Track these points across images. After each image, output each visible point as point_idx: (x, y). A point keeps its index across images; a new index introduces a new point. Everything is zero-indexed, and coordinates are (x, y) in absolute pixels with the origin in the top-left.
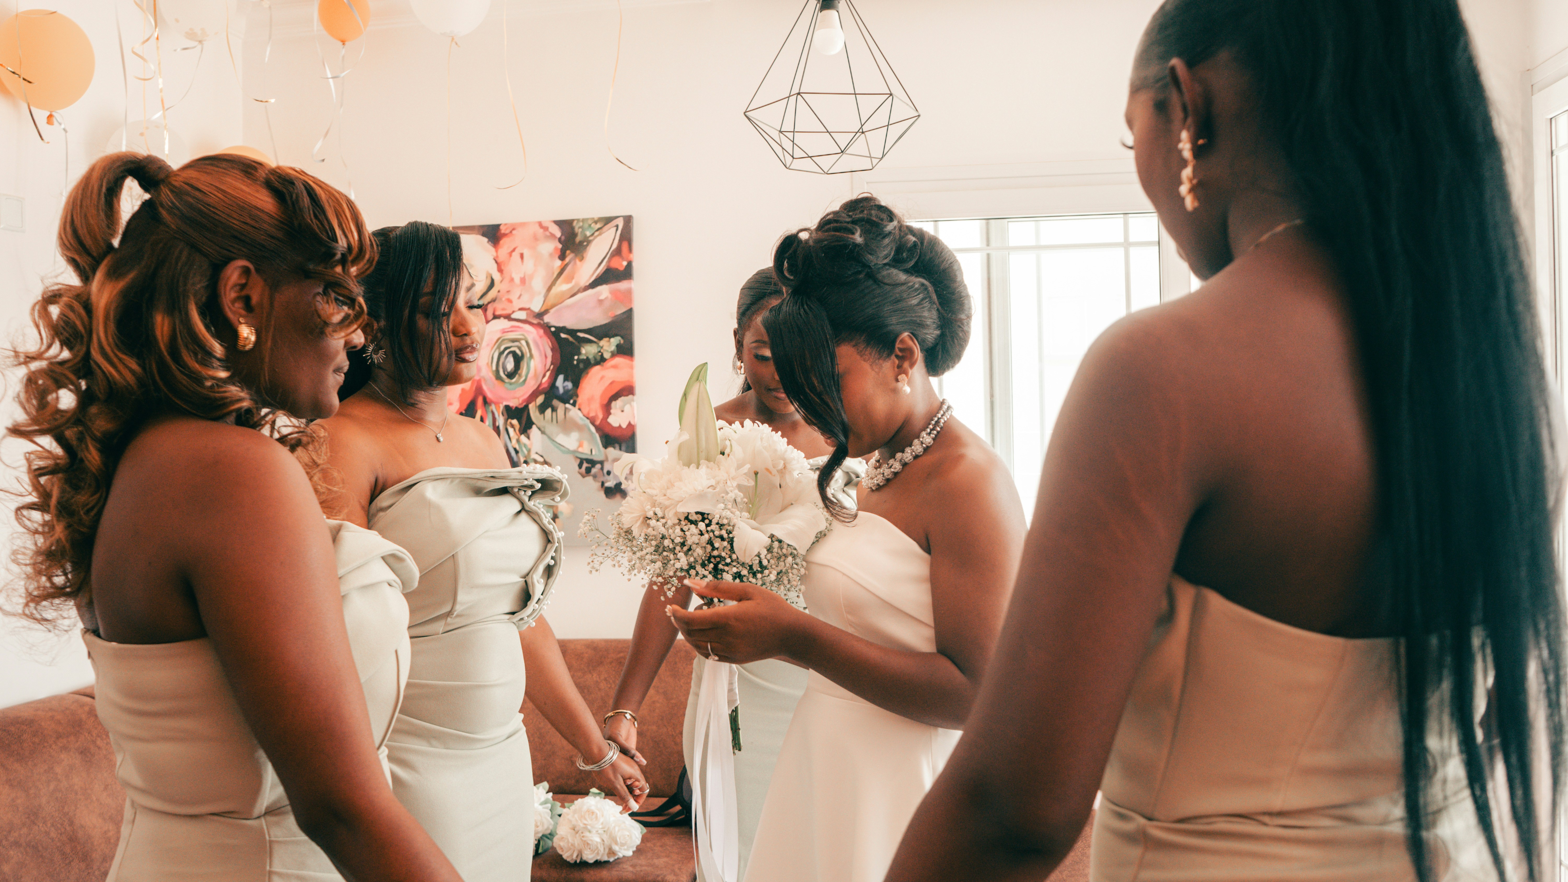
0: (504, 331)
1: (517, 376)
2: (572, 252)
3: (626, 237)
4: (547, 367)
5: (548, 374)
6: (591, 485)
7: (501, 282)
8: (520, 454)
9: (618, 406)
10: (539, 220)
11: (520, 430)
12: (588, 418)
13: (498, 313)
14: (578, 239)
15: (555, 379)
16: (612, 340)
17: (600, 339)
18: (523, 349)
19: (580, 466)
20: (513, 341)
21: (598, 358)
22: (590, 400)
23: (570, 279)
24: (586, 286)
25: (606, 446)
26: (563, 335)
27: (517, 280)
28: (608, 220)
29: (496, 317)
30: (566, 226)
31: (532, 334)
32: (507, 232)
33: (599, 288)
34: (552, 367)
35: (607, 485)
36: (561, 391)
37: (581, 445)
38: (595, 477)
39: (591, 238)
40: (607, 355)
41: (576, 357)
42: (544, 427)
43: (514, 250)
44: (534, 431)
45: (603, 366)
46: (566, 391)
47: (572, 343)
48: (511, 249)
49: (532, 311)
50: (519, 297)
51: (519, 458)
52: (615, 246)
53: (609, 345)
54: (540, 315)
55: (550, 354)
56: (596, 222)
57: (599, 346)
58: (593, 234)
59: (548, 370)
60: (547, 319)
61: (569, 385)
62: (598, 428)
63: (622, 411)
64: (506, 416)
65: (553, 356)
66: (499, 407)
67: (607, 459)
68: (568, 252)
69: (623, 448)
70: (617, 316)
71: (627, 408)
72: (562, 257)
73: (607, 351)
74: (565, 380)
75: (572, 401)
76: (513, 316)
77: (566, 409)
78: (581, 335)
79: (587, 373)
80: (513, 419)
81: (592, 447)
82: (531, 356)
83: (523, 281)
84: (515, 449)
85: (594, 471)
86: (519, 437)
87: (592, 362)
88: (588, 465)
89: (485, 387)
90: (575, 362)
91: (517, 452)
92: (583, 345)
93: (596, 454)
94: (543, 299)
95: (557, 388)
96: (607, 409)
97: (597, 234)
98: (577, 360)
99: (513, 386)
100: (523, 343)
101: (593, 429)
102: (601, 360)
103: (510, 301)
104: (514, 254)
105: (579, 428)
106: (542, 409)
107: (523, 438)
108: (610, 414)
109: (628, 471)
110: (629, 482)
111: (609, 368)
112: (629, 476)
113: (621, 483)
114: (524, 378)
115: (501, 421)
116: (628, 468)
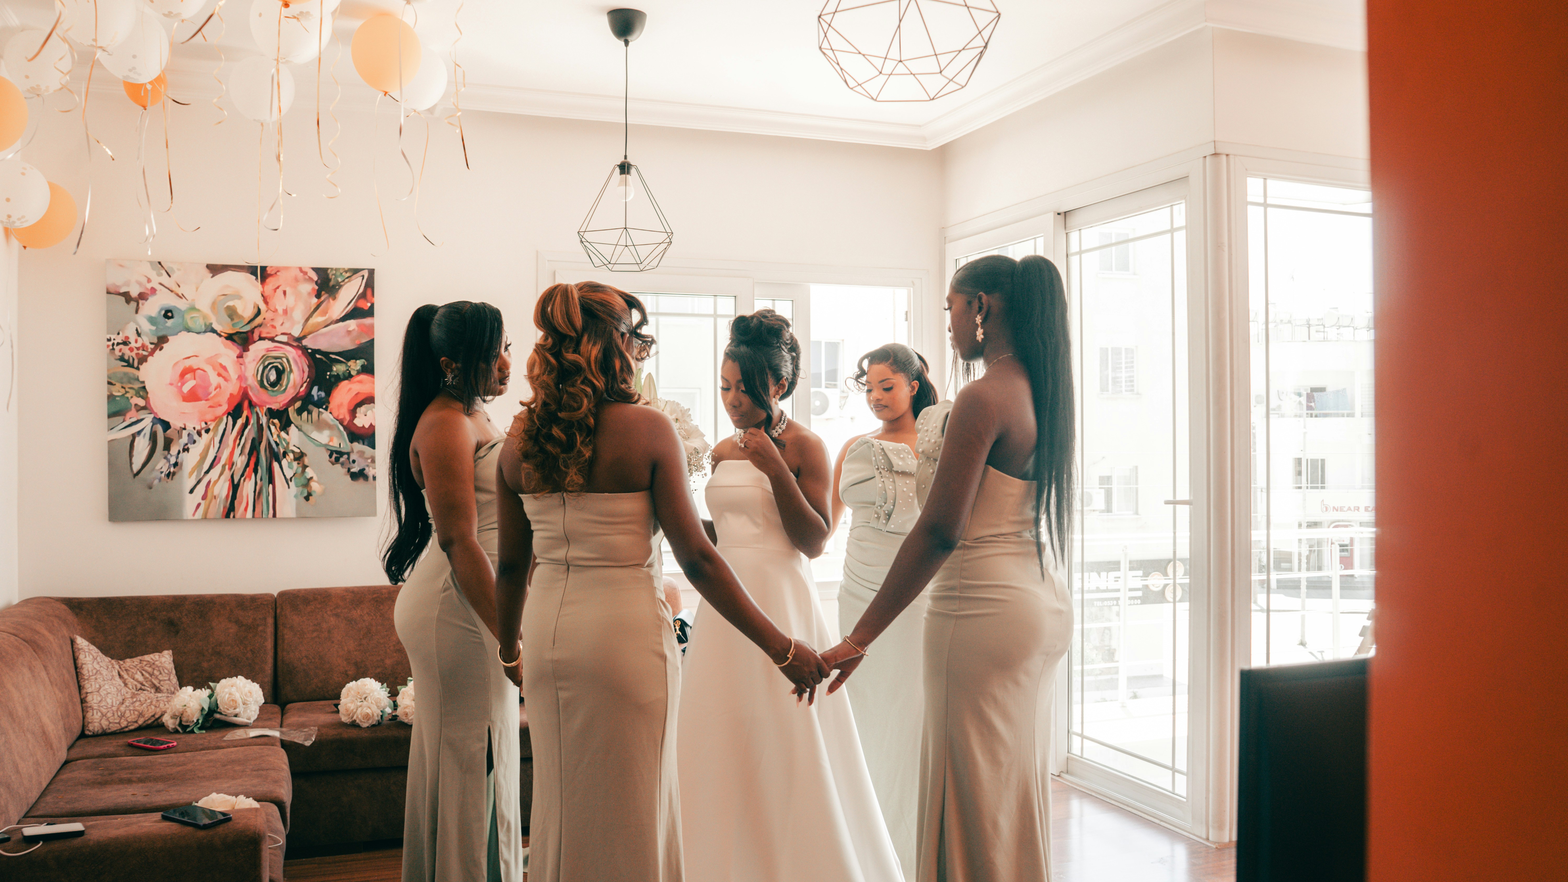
0: (268, 350)
1: (279, 385)
2: (327, 293)
3: (370, 284)
4: (305, 379)
5: (305, 385)
6: (339, 470)
7: (267, 311)
8: (280, 447)
9: (362, 412)
10: (300, 266)
11: (280, 428)
12: (337, 420)
13: (263, 335)
14: (332, 283)
15: (311, 389)
16: (358, 361)
17: (348, 360)
18: (284, 364)
19: (331, 456)
20: (276, 358)
21: (347, 375)
22: (340, 406)
23: (325, 313)
24: (337, 320)
25: (351, 441)
26: (318, 356)
27: (280, 311)
28: (355, 271)
29: (261, 339)
30: (323, 273)
31: (292, 353)
32: (273, 273)
33: (348, 322)
34: (308, 380)
35: (352, 470)
36: (316, 398)
37: (331, 440)
38: (342, 464)
39: (342, 284)
40: (353, 373)
41: (328, 373)
42: (301, 426)
43: (278, 287)
44: (293, 429)
45: (350, 381)
46: (320, 399)
47: (325, 361)
48: (276, 287)
49: (293, 336)
50: (282, 324)
51: (279, 449)
52: (361, 291)
53: (356, 365)
54: (299, 339)
55: (306, 369)
56: (346, 272)
57: (347, 365)
58: (344, 281)
59: (305, 382)
60: (305, 342)
61: (323, 394)
62: (345, 428)
63: (366, 415)
64: (269, 417)
65: (309, 372)
66: (263, 409)
67: (353, 451)
68: (323, 292)
69: (366, 443)
70: (361, 344)
71: (369, 413)
72: (318, 296)
73: (354, 370)
74: (319, 390)
75: (324, 407)
76: (276, 339)
77: (319, 412)
78: (333, 356)
79: (338, 386)
80: (274, 419)
81: (340, 441)
82: (291, 371)
83: (285, 312)
84: (276, 442)
85: (342, 460)
86: (279, 433)
87: (342, 377)
88: (337, 456)
89: (250, 393)
90: (328, 377)
91: (277, 444)
92: (334, 364)
93: (343, 447)
94: (302, 327)
95: (313, 396)
96: (353, 413)
97: (346, 280)
98: (329, 375)
99: (275, 393)
100: (285, 360)
101: (341, 428)
102: (348, 376)
103: (274, 327)
104: (277, 290)
105: (330, 427)
106: (299, 412)
107: (283, 434)
108: (356, 417)
109: (369, 461)
110: (371, 468)
111: (355, 382)
112: (371, 464)
113: (364, 469)
114: (284, 387)
115: (264, 420)
116: (369, 458)
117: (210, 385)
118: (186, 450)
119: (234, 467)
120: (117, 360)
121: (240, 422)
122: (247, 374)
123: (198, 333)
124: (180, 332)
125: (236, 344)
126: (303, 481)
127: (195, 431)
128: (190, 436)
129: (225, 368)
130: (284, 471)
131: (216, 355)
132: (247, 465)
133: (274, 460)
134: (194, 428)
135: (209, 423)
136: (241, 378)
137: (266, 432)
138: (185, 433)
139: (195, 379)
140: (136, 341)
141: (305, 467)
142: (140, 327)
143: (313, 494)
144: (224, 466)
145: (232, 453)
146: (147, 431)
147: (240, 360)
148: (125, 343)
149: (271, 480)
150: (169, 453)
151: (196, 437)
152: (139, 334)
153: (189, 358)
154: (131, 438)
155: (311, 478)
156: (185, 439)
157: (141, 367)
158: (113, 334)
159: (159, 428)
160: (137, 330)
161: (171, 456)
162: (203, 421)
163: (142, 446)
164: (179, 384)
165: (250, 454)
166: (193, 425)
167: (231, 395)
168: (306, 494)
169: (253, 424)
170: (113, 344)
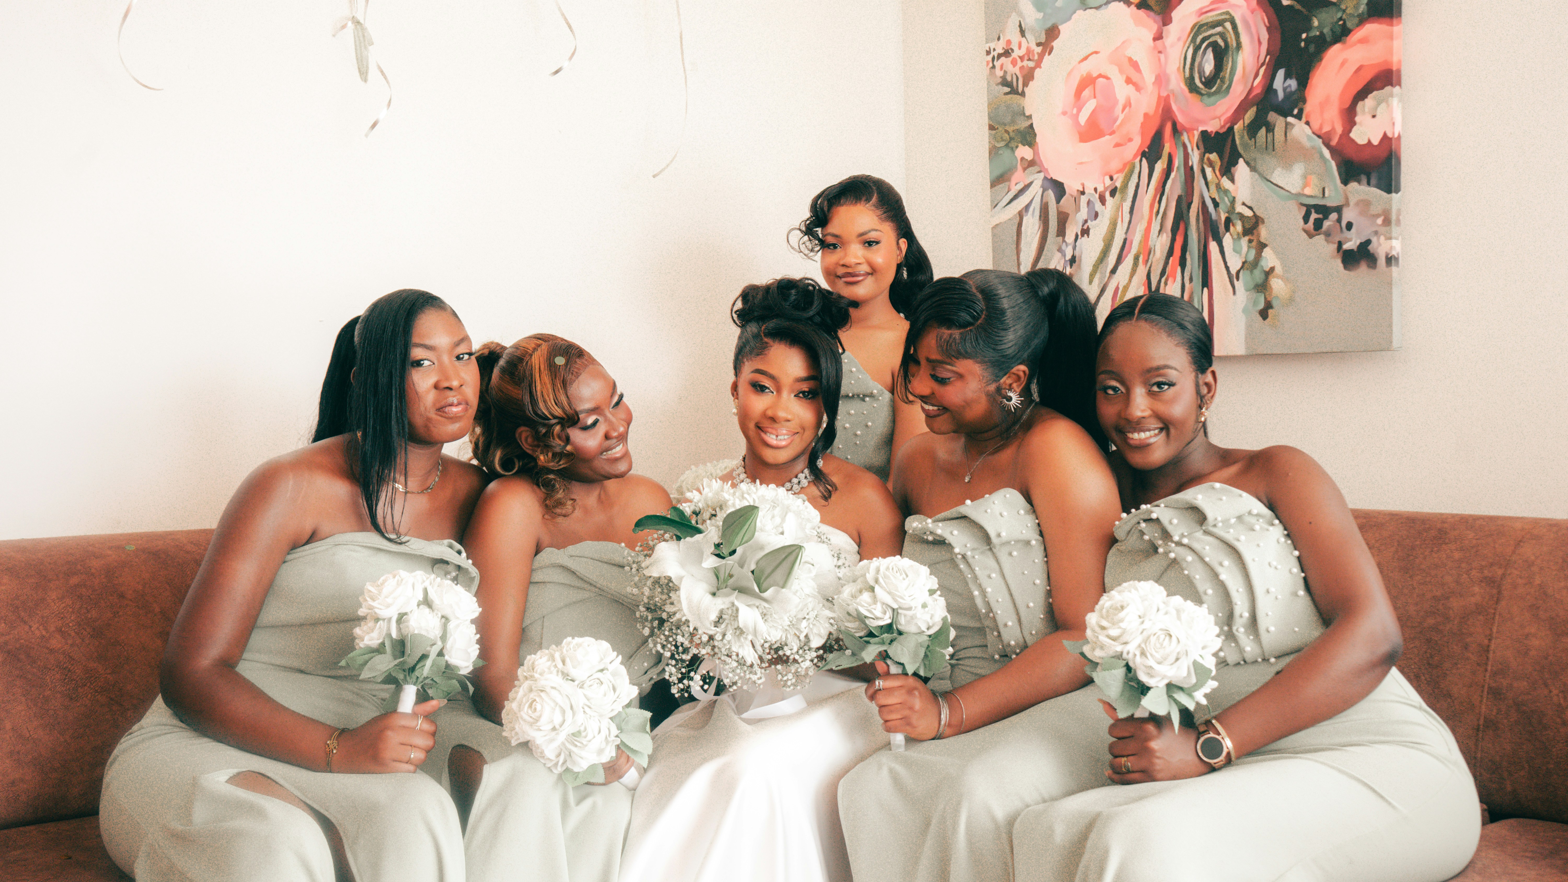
0: (1202, 13)
1: (1219, 81)
4: (1261, 60)
5: (1262, 71)
6: (1322, 247)
8: (1221, 209)
9: (1367, 110)
11: (1220, 170)
12: (1319, 136)
15: (1273, 79)
18: (1228, 36)
19: (1306, 219)
20: (1214, 25)
21: (1338, 30)
22: (1324, 105)
25: (1346, 181)
26: (1285, 3)
31: (1240, 8)
34: (1268, 57)
35: (1347, 246)
36: (1281, 95)
37: (1307, 184)
38: (1328, 234)
40: (1351, 23)
41: (1304, 36)
42: (1255, 160)
44: (1241, 169)
45: (1344, 43)
46: (1289, 96)
47: (1298, 10)
51: (1219, 214)
53: (1356, 5)
55: (1265, 36)
57: (1339, 9)
59: (1263, 65)
61: (1293, 84)
62: (1333, 150)
63: (1374, 116)
64: (1202, 150)
65: (1269, 40)
66: (1194, 136)
67: (1347, 203)
69: (1373, 181)
71: (1382, 110)
73: (1352, 15)
74: (1287, 76)
75: (1296, 111)
77: (1287, 125)
79: (1321, 60)
80: (1211, 153)
81: (1325, 185)
82: (1239, 46)
85: (1326, 224)
86: (1219, 181)
87: (1329, 38)
88: (1317, 216)
89: (1174, 107)
90: (1303, 44)
91: (1216, 205)
92: (1315, 12)
93: (1330, 196)
95: (1276, 91)
96: (1349, 115)
98: (1305, 40)
99: (1213, 99)
100: (1228, 25)
101: (1327, 153)
102: (1341, 33)
105: (1305, 154)
106: (1253, 130)
107: (1225, 182)
108: (1354, 124)
109: (1379, 221)
110: (1382, 238)
111: (1355, 44)
112: (1382, 230)
113: (1368, 242)
114: (1227, 83)
115: (1195, 158)
116: (1378, 216)
117: (1116, 101)
118: (1085, 232)
119: (1151, 256)
120: (997, 84)
121: (1160, 166)
122: (1168, 71)
123: (1097, 8)
124: (1075, 12)
125: (1152, 14)
126: (1258, 276)
127: (1097, 196)
128: (1091, 205)
129: (1135, 65)
130: (1227, 260)
131: (1124, 42)
132: (1170, 253)
133: (1210, 239)
134: (1096, 190)
135: (1115, 177)
136: (1161, 80)
137: (1199, 182)
138: (1084, 199)
139: (1095, 97)
140: (1020, 47)
141: (1262, 246)
142: (1024, 19)
143: (1275, 303)
144: (1136, 259)
145: (1148, 230)
146: (1036, 205)
147: (1159, 42)
148: (1007, 53)
149: (1206, 281)
150: (1064, 241)
151: (1098, 206)
152: (1022, 32)
153: (1086, 58)
154: (1018, 219)
155: (1272, 269)
156: (1083, 213)
157: (1026, 90)
158: (992, 40)
159: (1051, 195)
160: (1020, 26)
161: (1067, 245)
162: (1106, 175)
163: (1029, 232)
164: (1075, 111)
165: (1174, 230)
166: (1096, 182)
167: (1146, 115)
168: (1261, 305)
169: (1178, 168)
170: (993, 58)
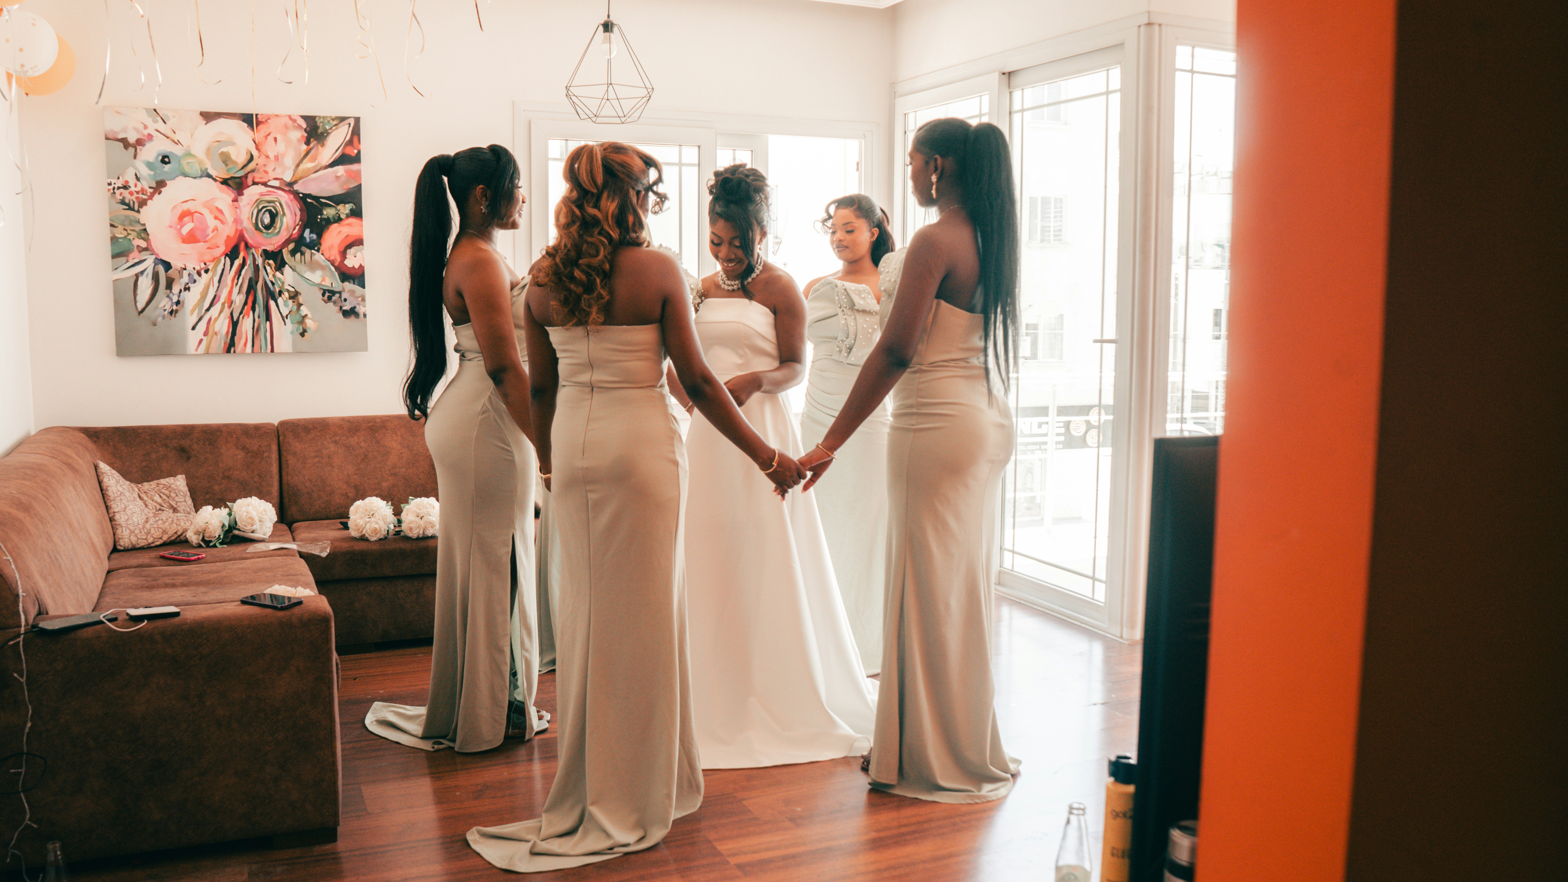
0: (262, 195)
1: (273, 228)
2: (315, 140)
3: (356, 132)
4: (297, 222)
5: (297, 228)
6: (332, 308)
7: (259, 157)
8: (276, 286)
9: (352, 253)
10: (289, 114)
11: (275, 268)
12: (329, 261)
13: (256, 180)
14: (320, 130)
15: (304, 232)
16: (347, 205)
17: (338, 204)
18: (277, 208)
19: (323, 295)
20: (269, 202)
21: (336, 218)
22: (331, 248)
23: (314, 159)
24: (326, 166)
25: (343, 281)
26: (309, 200)
27: (272, 156)
28: (342, 119)
29: (254, 183)
30: (311, 120)
31: (284, 198)
32: (263, 120)
33: (336, 168)
34: (300, 223)
35: (344, 308)
36: (308, 240)
37: (324, 280)
38: (335, 303)
39: (330, 131)
40: (343, 216)
42: (295, 267)
43: (269, 134)
44: (287, 269)
45: (339, 224)
46: (312, 241)
47: (315, 205)
48: (267, 133)
49: (284, 181)
50: (274, 170)
51: (275, 288)
52: (348, 138)
53: (345, 209)
54: (291, 184)
55: (298, 213)
56: (333, 120)
57: (336, 209)
58: (331, 128)
59: (298, 225)
60: (296, 187)
61: (314, 236)
62: (336, 268)
63: (355, 257)
64: (264, 258)
65: (301, 215)
66: (258, 251)
67: (344, 290)
68: (312, 139)
69: (356, 283)
70: (350, 189)
71: (358, 254)
72: (307, 143)
73: (343, 213)
74: (311, 232)
75: (316, 248)
76: (269, 184)
77: (312, 253)
78: (323, 201)
79: (328, 228)
80: (269, 260)
81: (332, 281)
82: (284, 214)
83: (277, 158)
84: (272, 282)
85: (334, 298)
86: (275, 273)
87: (332, 221)
88: (329, 295)
89: (246, 235)
90: (319, 220)
91: (273, 284)
92: (324, 208)
93: (335, 287)
94: (293, 173)
95: (305, 238)
96: (343, 254)
97: (334, 128)
99: (269, 235)
100: (277, 204)
101: (333, 269)
102: (338, 220)
103: (266, 172)
104: (269, 137)
105: (322, 268)
106: (293, 253)
107: (278, 274)
108: (346, 258)
109: (360, 299)
110: (361, 306)
111: (344, 226)
112: (361, 303)
113: (355, 307)
114: (278, 230)
115: (260, 261)
116: (359, 297)
117: (208, 227)
118: (187, 289)
119: (233, 305)
120: (118, 203)
121: (237, 262)
122: (242, 217)
123: (194, 178)
124: (177, 176)
125: (231, 189)
126: (298, 318)
127: (195, 272)
128: (191, 276)
129: (221, 211)
130: (281, 309)
131: (212, 199)
132: (246, 303)
133: (270, 299)
134: (194, 268)
135: (208, 264)
136: (237, 221)
137: (262, 273)
138: (185, 273)
139: (193, 222)
140: (136, 186)
141: (300, 305)
142: (139, 172)
143: (308, 330)
144: (223, 304)
145: (230, 292)
146: (150, 271)
147: (236, 203)
148: (125, 187)
149: (268, 318)
150: (171, 292)
151: (196, 277)
152: (138, 179)
153: (186, 201)
154: (135, 278)
155: (306, 315)
156: (185, 279)
157: (140, 209)
158: (113, 179)
159: (161, 269)
160: (136, 175)
161: (173, 294)
162: (202, 261)
163: (145, 286)
164: (178, 227)
165: (248, 293)
166: (193, 264)
167: (228, 236)
168: (301, 331)
169: (249, 265)
170: (114, 188)
